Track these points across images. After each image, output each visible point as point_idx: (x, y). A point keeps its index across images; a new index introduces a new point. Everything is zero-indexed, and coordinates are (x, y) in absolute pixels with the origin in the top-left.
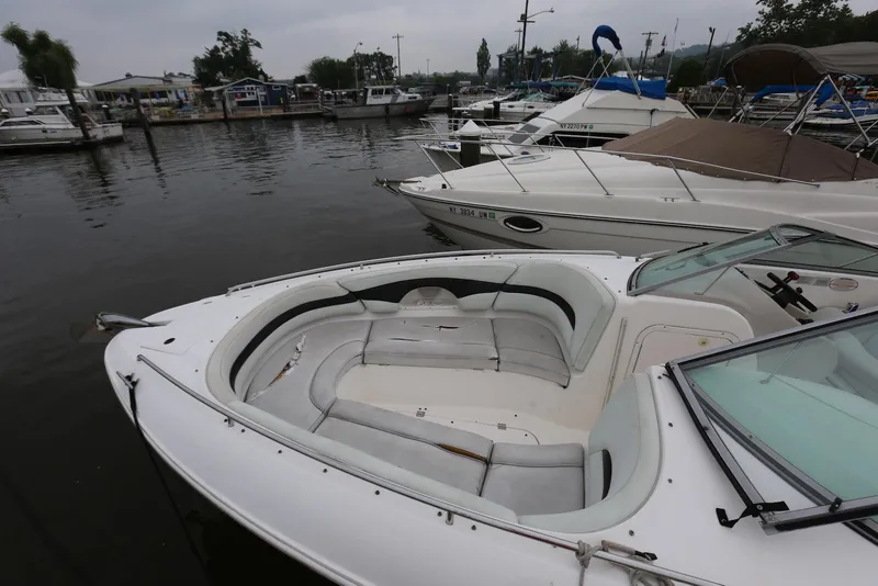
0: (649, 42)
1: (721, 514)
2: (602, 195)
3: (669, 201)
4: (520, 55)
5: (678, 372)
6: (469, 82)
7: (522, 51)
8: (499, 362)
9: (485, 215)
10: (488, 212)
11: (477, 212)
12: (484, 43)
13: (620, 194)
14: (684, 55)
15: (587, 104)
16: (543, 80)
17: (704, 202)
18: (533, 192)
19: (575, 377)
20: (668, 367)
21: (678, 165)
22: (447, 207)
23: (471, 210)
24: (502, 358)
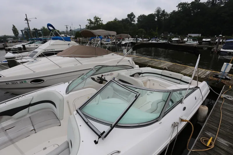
0: (67, 28)
1: (95, 141)
2: (59, 68)
3: (76, 65)
4: (29, 31)
5: (79, 111)
6: (12, 39)
7: (29, 29)
8: (35, 130)
9: (22, 82)
10: (23, 81)
11: (18, 82)
12: (14, 27)
13: (63, 66)
14: (77, 31)
15: (51, 44)
16: (40, 37)
17: (84, 64)
18: (37, 71)
19: (61, 121)
20: (77, 111)
21: (75, 57)
22: (5, 83)
23: (16, 82)
24: (35, 128)
